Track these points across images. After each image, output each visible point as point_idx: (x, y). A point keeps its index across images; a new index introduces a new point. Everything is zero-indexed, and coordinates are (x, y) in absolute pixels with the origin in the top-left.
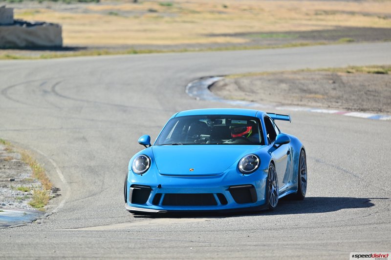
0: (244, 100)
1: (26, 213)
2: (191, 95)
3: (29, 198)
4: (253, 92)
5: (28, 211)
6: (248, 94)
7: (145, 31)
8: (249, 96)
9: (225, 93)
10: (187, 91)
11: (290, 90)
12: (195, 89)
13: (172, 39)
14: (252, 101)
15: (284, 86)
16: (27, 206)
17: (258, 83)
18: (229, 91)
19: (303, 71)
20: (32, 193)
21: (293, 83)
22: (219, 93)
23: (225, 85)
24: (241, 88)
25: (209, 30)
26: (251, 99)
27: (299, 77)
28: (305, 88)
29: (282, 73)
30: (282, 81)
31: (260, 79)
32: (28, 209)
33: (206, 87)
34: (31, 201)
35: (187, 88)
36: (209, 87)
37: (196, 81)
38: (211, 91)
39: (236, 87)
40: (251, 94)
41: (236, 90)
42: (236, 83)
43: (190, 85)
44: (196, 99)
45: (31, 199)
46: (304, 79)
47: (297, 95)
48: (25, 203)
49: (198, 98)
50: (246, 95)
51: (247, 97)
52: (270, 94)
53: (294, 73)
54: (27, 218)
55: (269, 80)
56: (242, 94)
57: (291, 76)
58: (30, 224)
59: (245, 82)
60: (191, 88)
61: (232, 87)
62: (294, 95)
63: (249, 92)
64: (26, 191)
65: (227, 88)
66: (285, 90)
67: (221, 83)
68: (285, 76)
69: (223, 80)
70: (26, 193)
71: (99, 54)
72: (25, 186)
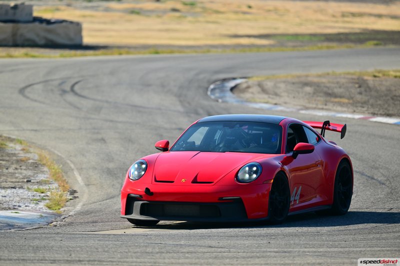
0: (267, 103)
1: (43, 214)
2: (213, 97)
3: (45, 199)
4: (276, 94)
5: (44, 213)
6: (271, 96)
7: (167, 30)
8: (272, 98)
9: (247, 95)
10: (209, 93)
11: (314, 93)
12: (217, 91)
13: (195, 39)
14: (276, 104)
15: (308, 89)
16: (44, 209)
17: (282, 86)
18: (252, 93)
19: (328, 74)
20: (48, 195)
21: (318, 86)
22: (242, 95)
23: (248, 87)
24: (264, 91)
25: (233, 31)
26: (275, 102)
27: (324, 80)
28: (330, 91)
29: (307, 76)
30: (306, 84)
31: (284, 82)
32: (45, 211)
33: (229, 89)
34: (47, 203)
35: (210, 89)
36: (232, 89)
37: (218, 83)
38: (233, 93)
39: (259, 89)
40: (274, 97)
41: (259, 93)
42: (260, 85)
43: (212, 87)
44: (217, 101)
45: (47, 201)
46: (329, 82)
47: (322, 99)
48: (42, 205)
49: (220, 100)
50: (269, 97)
51: (270, 100)
52: (294, 97)
53: (319, 76)
54: (43, 220)
55: (293, 83)
56: (266, 96)
57: (316, 80)
58: (46, 226)
59: (269, 85)
60: (213, 90)
61: (255, 89)
62: (319, 98)
63: (273, 95)
64: (42, 193)
65: (250, 90)
66: (309, 94)
67: (244, 86)
68: (310, 79)
69: (246, 82)
70: (43, 194)
71: (120, 54)
72: (41, 187)
